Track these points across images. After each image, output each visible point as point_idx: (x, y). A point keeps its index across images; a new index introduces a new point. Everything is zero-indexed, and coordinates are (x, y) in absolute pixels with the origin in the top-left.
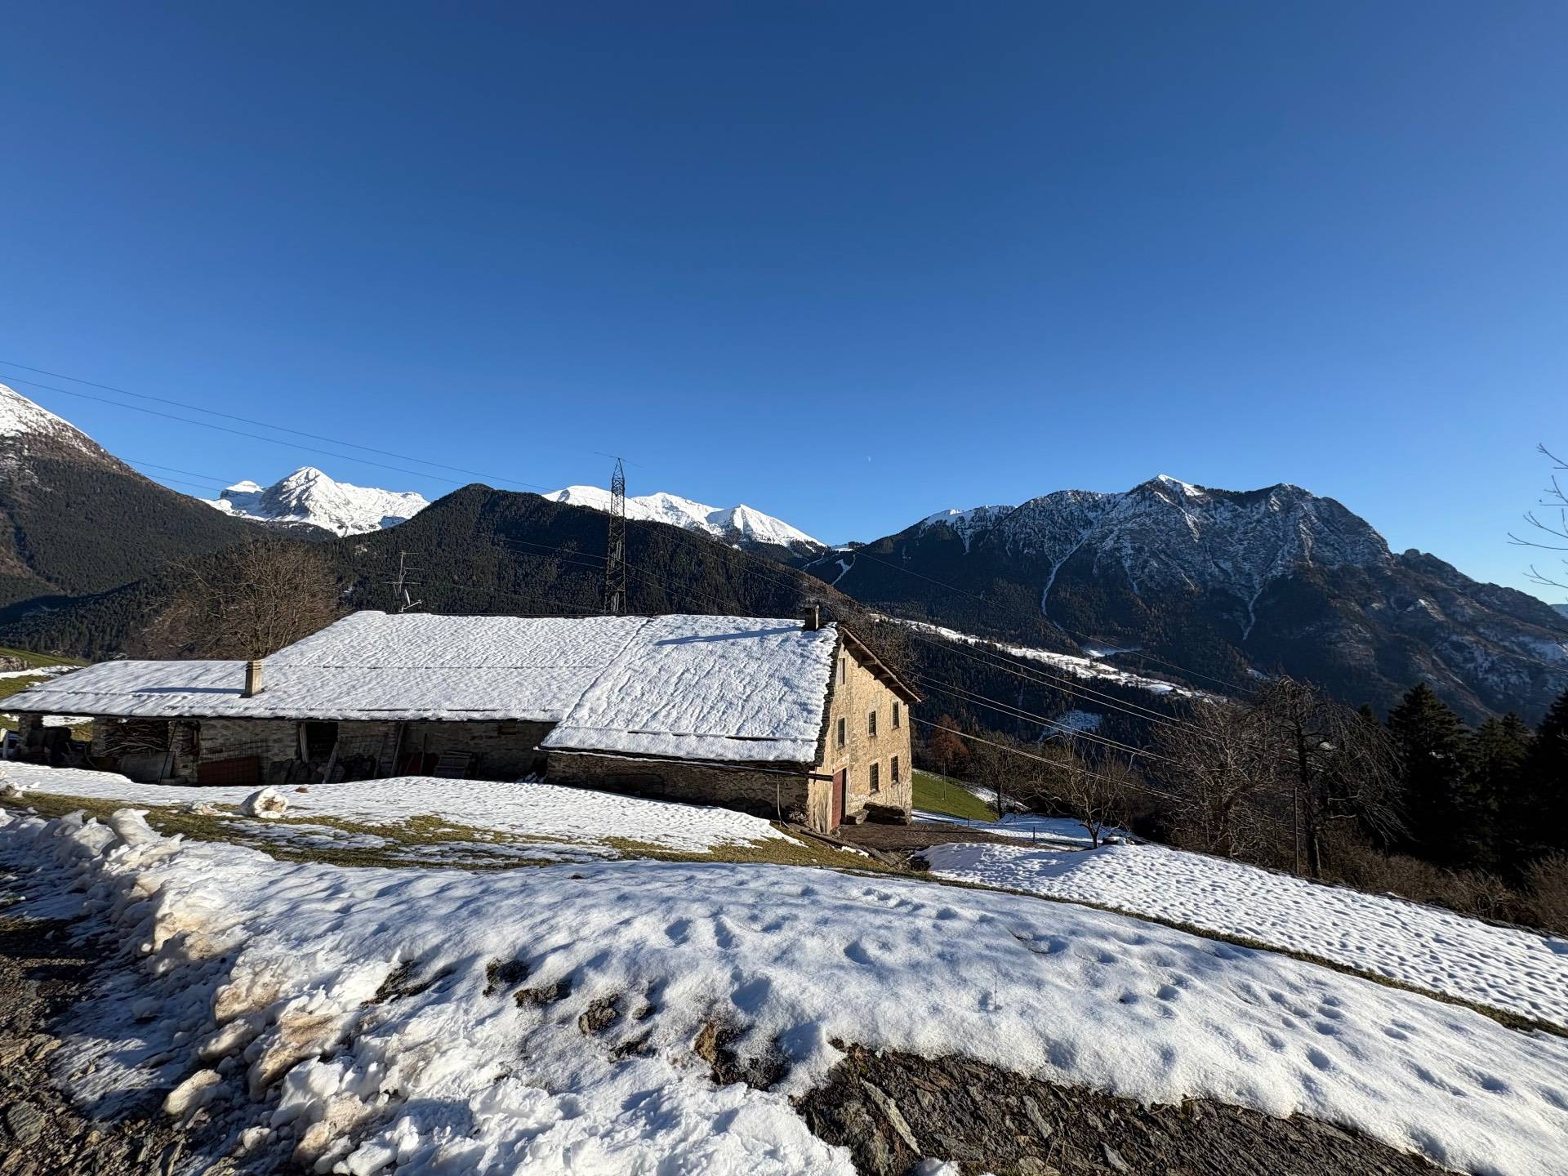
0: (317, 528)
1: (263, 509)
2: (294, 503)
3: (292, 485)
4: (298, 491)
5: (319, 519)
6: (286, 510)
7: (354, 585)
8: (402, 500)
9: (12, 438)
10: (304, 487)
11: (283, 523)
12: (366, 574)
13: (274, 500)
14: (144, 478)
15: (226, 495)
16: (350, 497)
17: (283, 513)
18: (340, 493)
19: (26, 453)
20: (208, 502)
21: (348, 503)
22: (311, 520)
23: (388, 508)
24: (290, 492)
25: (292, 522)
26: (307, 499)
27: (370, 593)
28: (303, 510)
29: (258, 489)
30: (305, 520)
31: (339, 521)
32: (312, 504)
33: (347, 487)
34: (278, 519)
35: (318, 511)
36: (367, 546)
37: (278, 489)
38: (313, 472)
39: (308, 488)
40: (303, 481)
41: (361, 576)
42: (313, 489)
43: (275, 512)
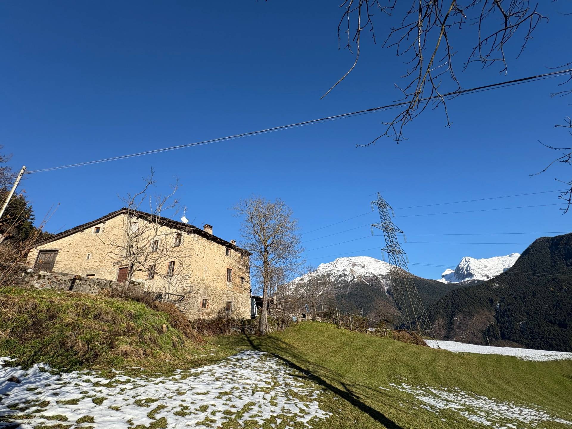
0: (478, 281)
1: (457, 278)
2: (466, 273)
3: (462, 266)
4: (465, 267)
5: (479, 276)
6: (464, 277)
7: (499, 302)
8: (510, 258)
9: (387, 275)
10: (466, 265)
11: (465, 282)
12: (502, 296)
13: (458, 273)
14: (418, 277)
15: (443, 276)
16: (486, 264)
17: (463, 278)
18: (481, 264)
19: (391, 278)
20: (439, 280)
21: (486, 267)
22: (475, 278)
23: (504, 264)
24: (463, 269)
25: (468, 281)
26: (469, 270)
27: (508, 305)
28: (470, 275)
29: (452, 271)
30: (473, 279)
31: (486, 275)
32: (472, 271)
33: (483, 260)
34: (463, 281)
35: (476, 274)
36: (498, 283)
37: (458, 269)
38: (467, 258)
39: (468, 265)
40: (465, 263)
41: (501, 298)
42: (470, 265)
43: (461, 278)
